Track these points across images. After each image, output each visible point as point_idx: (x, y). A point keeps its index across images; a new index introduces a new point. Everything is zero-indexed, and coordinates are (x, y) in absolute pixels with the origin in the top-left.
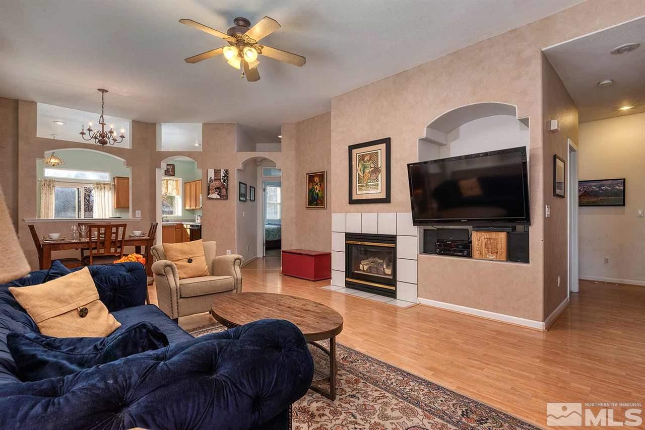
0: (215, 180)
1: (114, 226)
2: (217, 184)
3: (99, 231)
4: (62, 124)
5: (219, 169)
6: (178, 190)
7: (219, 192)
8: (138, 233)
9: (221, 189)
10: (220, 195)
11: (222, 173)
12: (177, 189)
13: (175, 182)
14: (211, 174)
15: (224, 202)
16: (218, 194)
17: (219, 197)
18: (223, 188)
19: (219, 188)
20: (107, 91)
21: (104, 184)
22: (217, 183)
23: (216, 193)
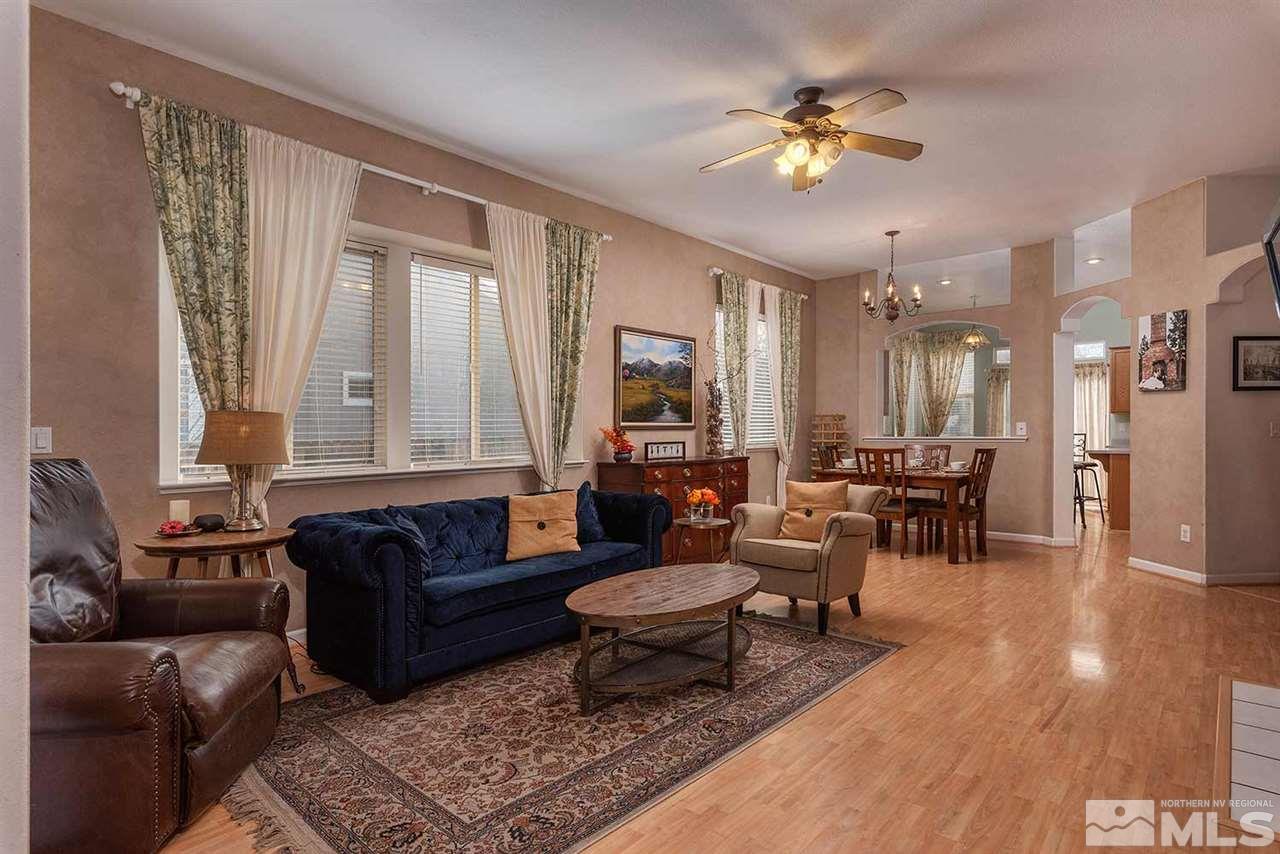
0: (1153, 343)
1: (887, 451)
2: (1156, 351)
3: (867, 457)
4: (948, 282)
5: (1160, 312)
7: (1163, 373)
8: (955, 466)
9: (1165, 365)
10: (1164, 381)
11: (1169, 321)
14: (1145, 330)
15: (1177, 396)
16: (1160, 378)
17: (1161, 385)
18: (1172, 360)
19: (1161, 362)
20: (898, 232)
21: (1090, 366)
22: (1158, 349)
23: (1156, 375)
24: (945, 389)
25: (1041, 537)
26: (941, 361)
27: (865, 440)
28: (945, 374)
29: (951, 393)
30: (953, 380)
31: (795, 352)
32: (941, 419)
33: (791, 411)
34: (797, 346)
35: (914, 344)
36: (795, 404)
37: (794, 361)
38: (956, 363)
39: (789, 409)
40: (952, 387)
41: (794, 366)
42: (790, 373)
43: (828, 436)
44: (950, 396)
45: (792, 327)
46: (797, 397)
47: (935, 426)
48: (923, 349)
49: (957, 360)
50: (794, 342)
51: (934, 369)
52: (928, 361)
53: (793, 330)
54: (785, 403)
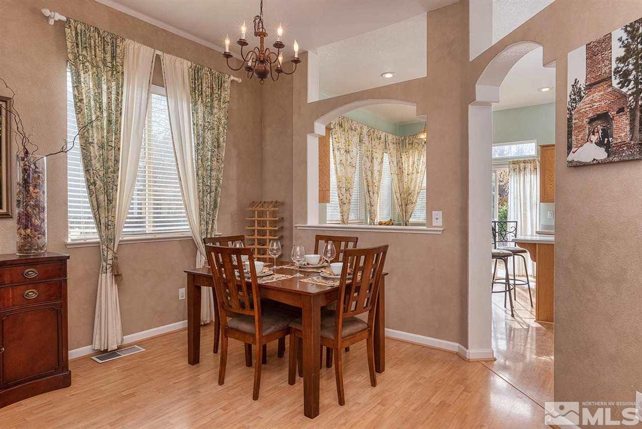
0: (589, 87)
2: (595, 100)
5: (602, 33)
7: (606, 134)
9: (610, 121)
10: (608, 147)
11: (617, 44)
14: (577, 70)
17: (601, 154)
18: (622, 110)
19: (602, 117)
21: (525, 162)
22: (597, 96)
23: (594, 138)
24: (413, 183)
25: (457, 344)
26: (411, 159)
27: (298, 228)
28: (413, 170)
29: (418, 186)
30: (419, 174)
31: (219, 134)
32: (410, 206)
33: (210, 197)
34: (221, 128)
35: (386, 144)
36: (216, 190)
37: (216, 144)
38: (421, 161)
39: (209, 195)
40: (418, 181)
41: (216, 150)
42: (209, 157)
43: (262, 223)
44: (417, 188)
45: (212, 107)
46: (221, 182)
47: (405, 212)
48: (395, 149)
49: (422, 158)
50: (215, 123)
51: (405, 165)
52: (400, 159)
53: (215, 111)
54: (201, 188)
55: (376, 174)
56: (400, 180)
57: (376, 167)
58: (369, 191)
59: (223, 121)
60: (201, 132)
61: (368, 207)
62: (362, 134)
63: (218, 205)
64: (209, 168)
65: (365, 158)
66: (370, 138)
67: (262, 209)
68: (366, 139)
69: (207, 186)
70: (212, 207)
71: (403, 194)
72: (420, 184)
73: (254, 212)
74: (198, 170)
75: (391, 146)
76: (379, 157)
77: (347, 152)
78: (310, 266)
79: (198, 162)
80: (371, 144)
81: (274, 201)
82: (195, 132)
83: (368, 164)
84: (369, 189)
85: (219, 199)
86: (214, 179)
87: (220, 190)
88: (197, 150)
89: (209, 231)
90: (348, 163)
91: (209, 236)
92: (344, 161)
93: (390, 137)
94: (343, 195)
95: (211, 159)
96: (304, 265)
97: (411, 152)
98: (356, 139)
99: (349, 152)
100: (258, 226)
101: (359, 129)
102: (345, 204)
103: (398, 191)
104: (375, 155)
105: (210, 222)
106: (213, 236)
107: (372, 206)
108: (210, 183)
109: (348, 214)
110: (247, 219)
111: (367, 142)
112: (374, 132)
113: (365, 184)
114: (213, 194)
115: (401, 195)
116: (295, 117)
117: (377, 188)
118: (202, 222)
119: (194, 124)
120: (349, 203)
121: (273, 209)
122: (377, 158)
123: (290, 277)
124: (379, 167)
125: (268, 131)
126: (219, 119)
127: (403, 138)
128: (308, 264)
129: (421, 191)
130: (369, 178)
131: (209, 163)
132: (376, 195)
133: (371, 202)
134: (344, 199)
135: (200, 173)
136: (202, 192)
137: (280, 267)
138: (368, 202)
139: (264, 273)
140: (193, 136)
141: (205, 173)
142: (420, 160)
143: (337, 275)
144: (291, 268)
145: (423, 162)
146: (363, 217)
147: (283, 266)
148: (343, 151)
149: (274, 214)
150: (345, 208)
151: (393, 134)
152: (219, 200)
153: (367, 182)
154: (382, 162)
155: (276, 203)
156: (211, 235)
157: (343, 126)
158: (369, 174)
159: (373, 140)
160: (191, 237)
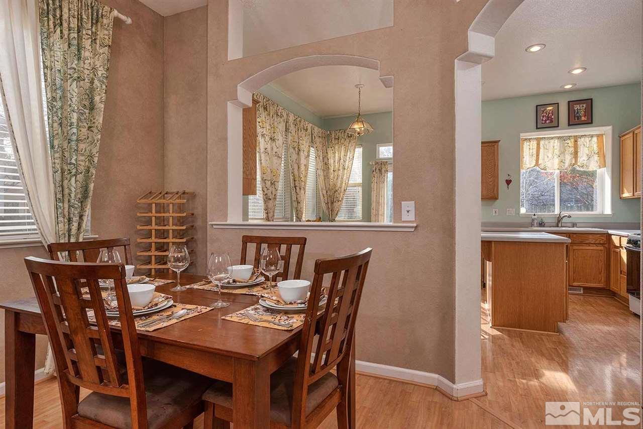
6: (604, 157)
12: (601, 153)
13: (595, 139)
24: (339, 180)
25: (436, 376)
26: (337, 155)
27: (214, 227)
28: (339, 166)
29: (344, 182)
30: (346, 171)
31: (92, 90)
32: (336, 204)
33: (76, 181)
34: (96, 82)
35: (312, 136)
36: (88, 171)
37: (87, 103)
38: (348, 156)
39: (73, 179)
40: (345, 178)
41: (87, 111)
42: (74, 120)
43: (161, 221)
44: (344, 185)
45: (79, 48)
46: (96, 160)
47: (331, 210)
48: (321, 143)
49: (348, 154)
50: (86, 72)
51: (331, 161)
52: (326, 154)
53: (86, 54)
54: (58, 166)
55: (303, 168)
56: (326, 177)
57: (303, 161)
58: (295, 187)
59: (100, 73)
60: (58, 82)
61: (295, 204)
62: (288, 122)
63: (91, 194)
64: (74, 138)
65: (291, 150)
66: (297, 127)
67: (162, 201)
68: (292, 128)
69: (71, 164)
70: (80, 196)
71: (328, 191)
72: (347, 181)
73: (150, 204)
74: (52, 137)
75: (318, 140)
76: (306, 150)
77: (272, 139)
78: (238, 284)
79: (52, 127)
80: (298, 134)
81: (181, 191)
82: (49, 80)
83: (294, 156)
84: (295, 185)
85: (93, 184)
86: (83, 155)
87: (94, 172)
88: (51, 107)
89: (74, 231)
90: (274, 153)
91: (73, 240)
92: (269, 150)
93: (316, 130)
94: (268, 189)
95: (78, 125)
96: (229, 283)
97: (336, 147)
98: (282, 127)
99: (274, 140)
100: (156, 224)
101: (285, 115)
102: (270, 199)
103: (325, 188)
104: (302, 147)
105: (76, 219)
106: (81, 240)
107: (298, 203)
108: (76, 160)
109: (274, 212)
110: (138, 214)
111: (293, 133)
112: (300, 122)
113: (292, 178)
114: (80, 177)
115: (327, 192)
116: (211, 79)
117: (303, 183)
118: (61, 219)
119: (45, 67)
120: (275, 199)
121: (178, 201)
122: (304, 151)
123: (204, 309)
124: (305, 161)
125: (172, 101)
126: (94, 69)
127: (328, 132)
128: (234, 281)
129: (348, 188)
130: (296, 173)
131: (75, 130)
132: (302, 192)
133: (298, 199)
134: (269, 194)
135: (56, 143)
136: (60, 171)
137: (188, 287)
138: (294, 198)
139: (156, 305)
140: (43, 84)
141: (65, 145)
142: (346, 156)
143: (291, 303)
144: (207, 287)
145: (349, 158)
146: (289, 216)
147: (192, 286)
148: (267, 138)
149: (180, 208)
150: (271, 204)
151: (319, 127)
152: (92, 186)
153: (294, 176)
154: (308, 156)
155: (184, 193)
156: (78, 238)
157: (268, 110)
158: (296, 167)
159: (300, 131)
160: (41, 242)
